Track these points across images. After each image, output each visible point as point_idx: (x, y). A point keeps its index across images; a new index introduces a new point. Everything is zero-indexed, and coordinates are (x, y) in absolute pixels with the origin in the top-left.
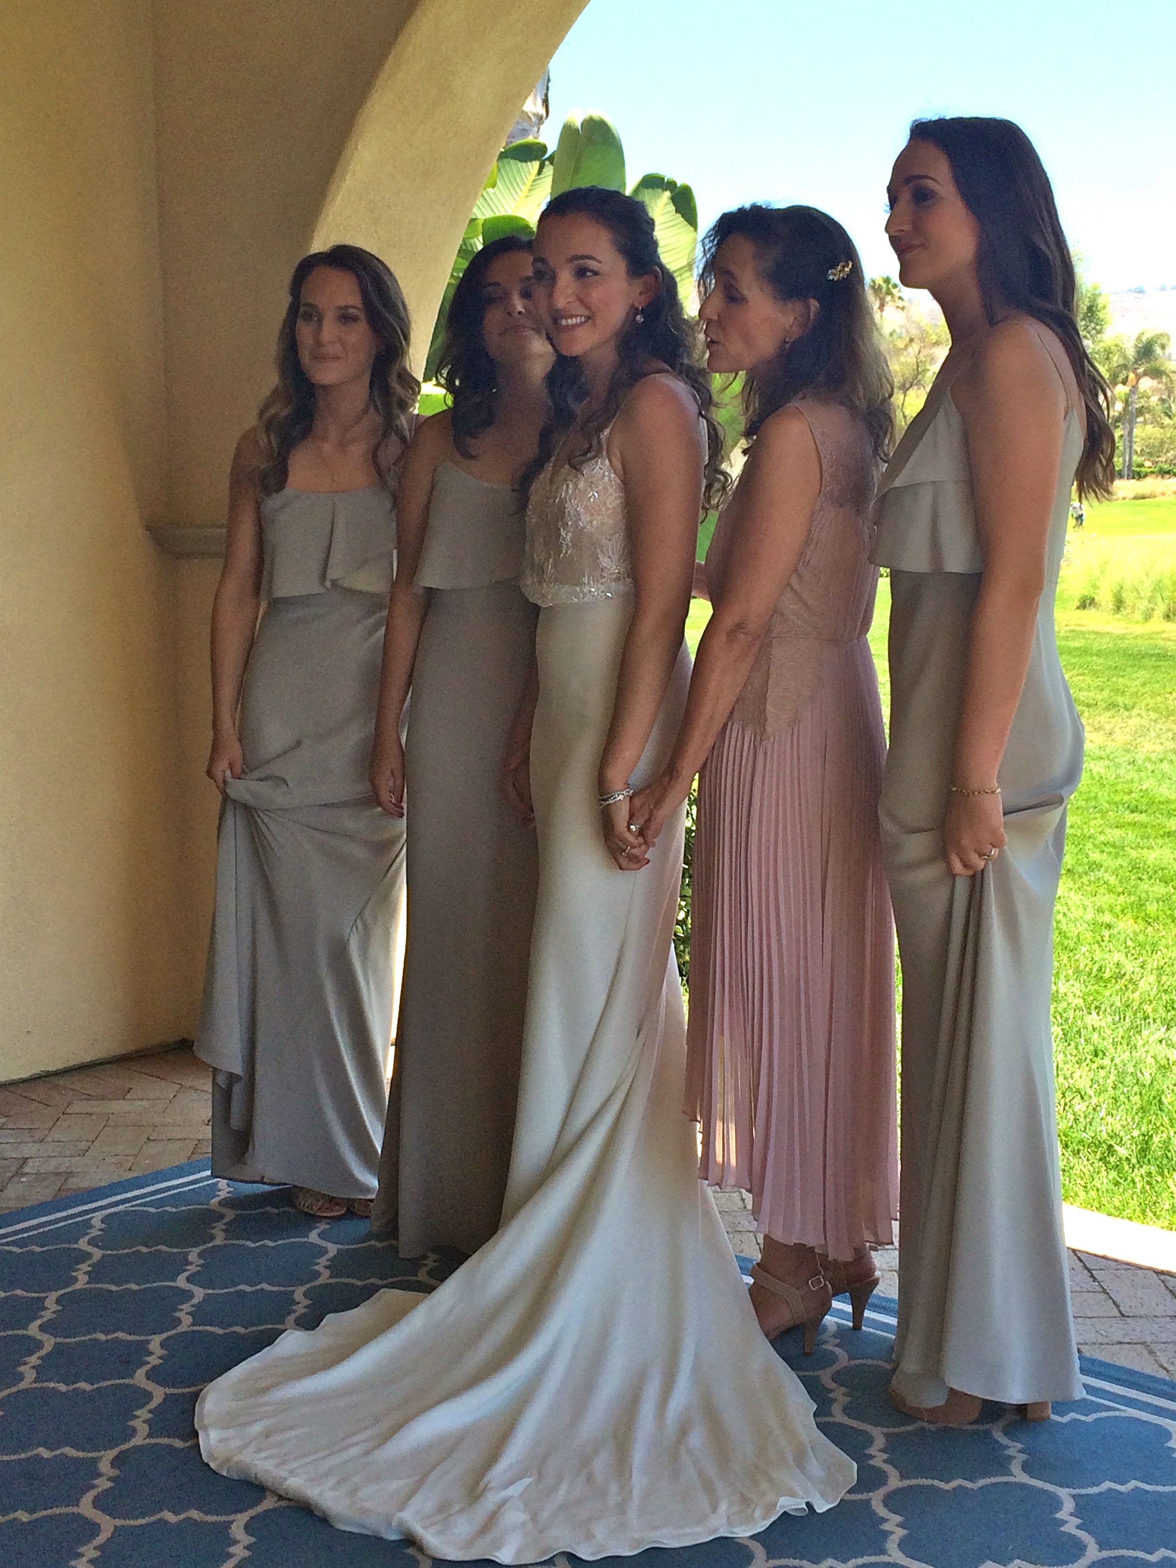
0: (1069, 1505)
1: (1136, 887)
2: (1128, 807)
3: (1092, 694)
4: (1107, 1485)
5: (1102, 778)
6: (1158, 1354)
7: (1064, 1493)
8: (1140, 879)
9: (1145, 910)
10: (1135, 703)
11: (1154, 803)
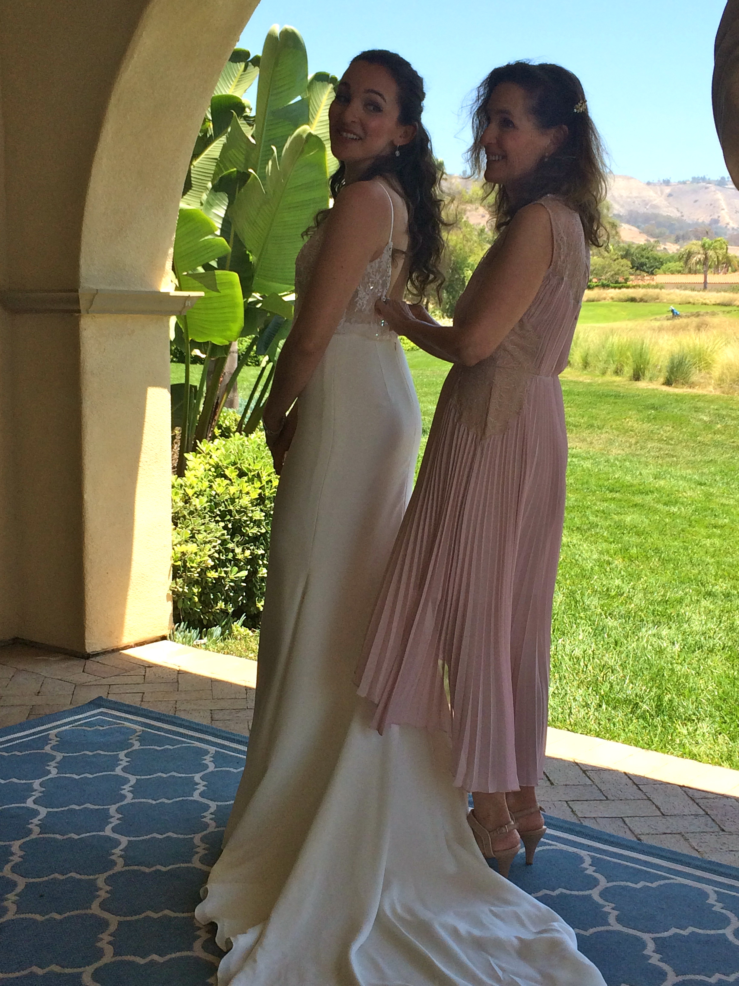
0: (651, 946)
1: (621, 538)
2: (608, 488)
3: (577, 419)
4: (673, 931)
5: (589, 470)
6: (690, 840)
7: (646, 937)
8: (623, 534)
9: (629, 553)
10: (604, 426)
11: (623, 486)
